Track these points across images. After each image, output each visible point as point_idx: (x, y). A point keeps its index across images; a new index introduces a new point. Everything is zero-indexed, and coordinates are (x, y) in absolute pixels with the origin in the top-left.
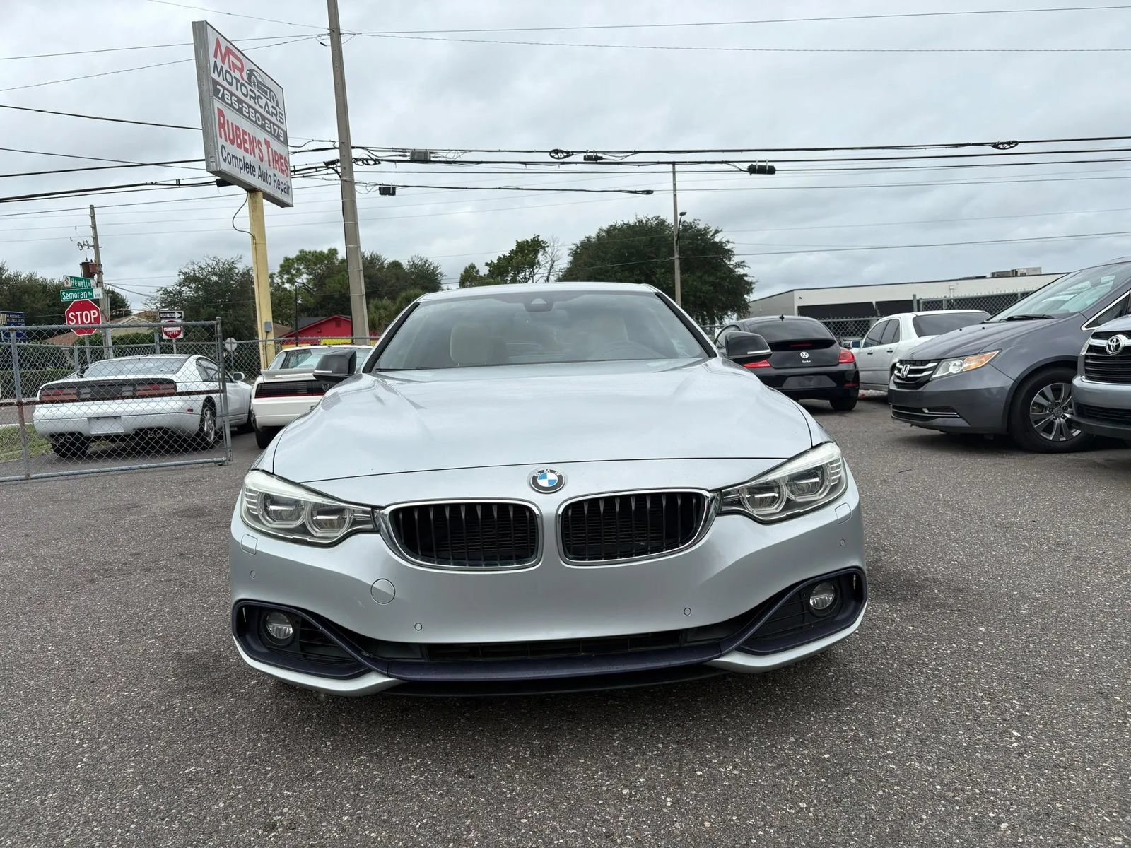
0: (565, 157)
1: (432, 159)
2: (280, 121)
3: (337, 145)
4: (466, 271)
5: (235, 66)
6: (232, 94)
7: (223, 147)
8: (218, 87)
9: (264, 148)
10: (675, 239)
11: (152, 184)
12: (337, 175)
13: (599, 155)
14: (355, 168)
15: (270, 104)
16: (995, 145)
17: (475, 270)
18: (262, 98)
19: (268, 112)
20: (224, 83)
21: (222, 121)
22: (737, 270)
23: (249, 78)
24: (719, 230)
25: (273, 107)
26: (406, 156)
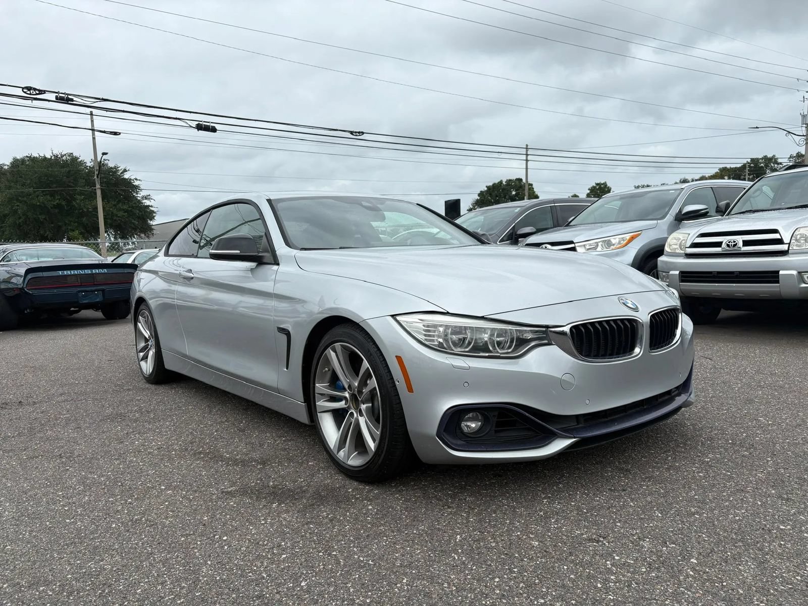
0: (37, 94)
10: (96, 173)
13: (70, 97)
16: (352, 133)
22: (144, 201)
24: (127, 169)
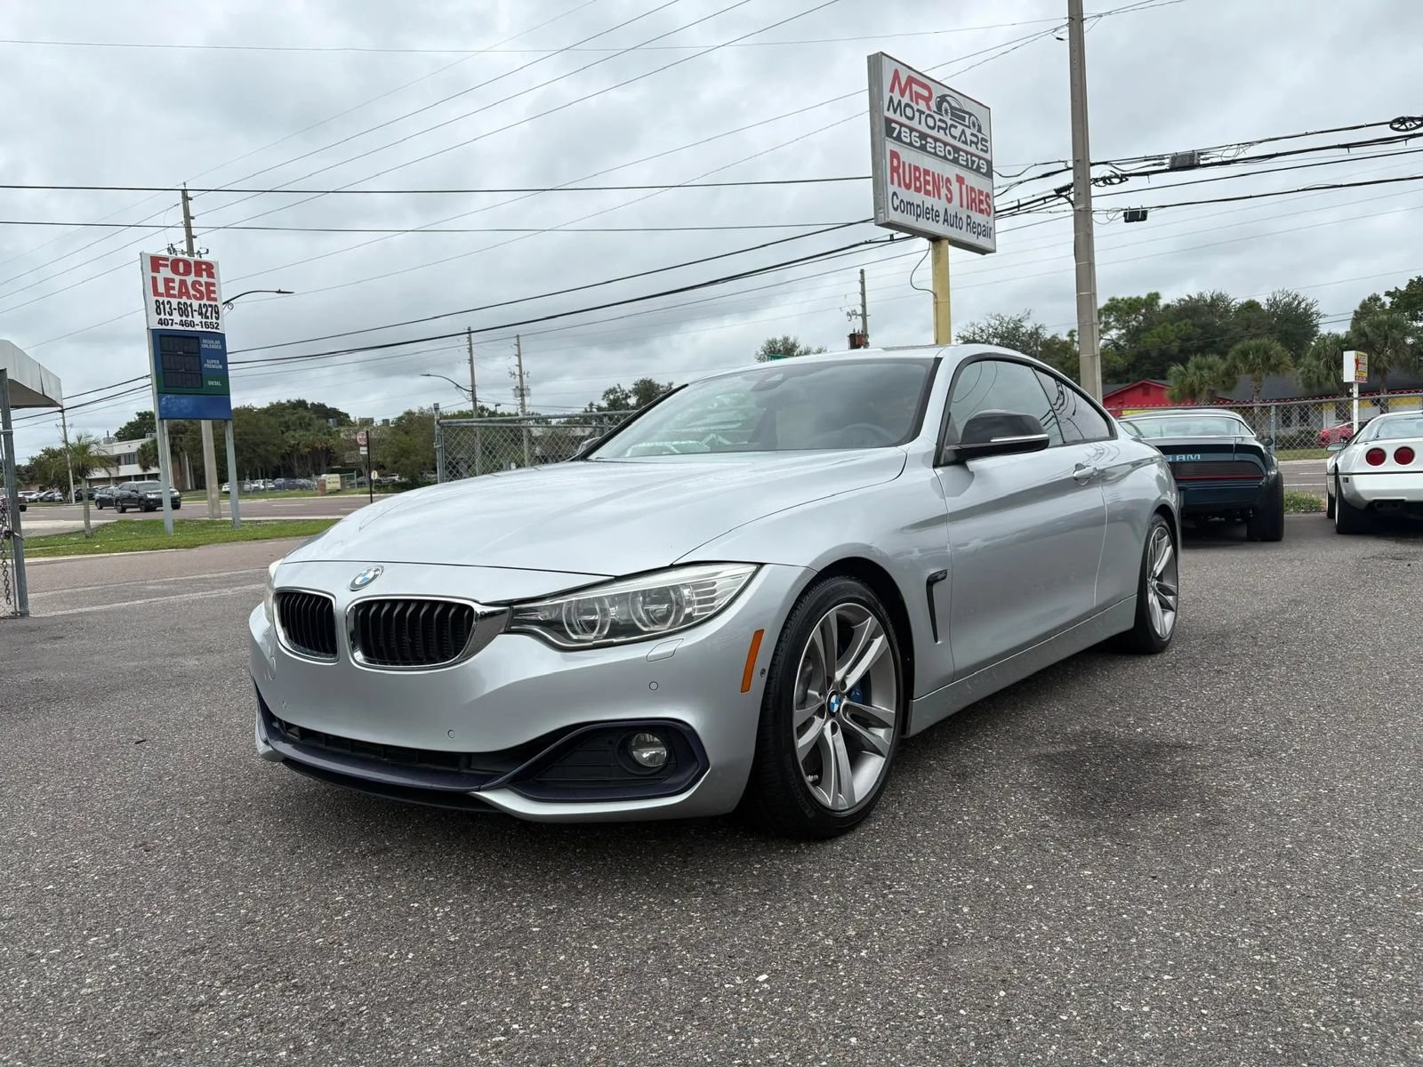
0: (1418, 127)
1: (1202, 162)
2: (982, 150)
3: (1070, 164)
4: (1364, 306)
5: (919, 96)
6: (912, 130)
7: (894, 194)
8: (893, 125)
9: (955, 187)
11: (866, 243)
12: (1069, 204)
14: (1094, 190)
15: (968, 132)
17: (1378, 303)
18: (956, 127)
19: (965, 143)
20: (903, 120)
21: (895, 163)
23: (939, 106)
25: (972, 134)
26: (1163, 164)
